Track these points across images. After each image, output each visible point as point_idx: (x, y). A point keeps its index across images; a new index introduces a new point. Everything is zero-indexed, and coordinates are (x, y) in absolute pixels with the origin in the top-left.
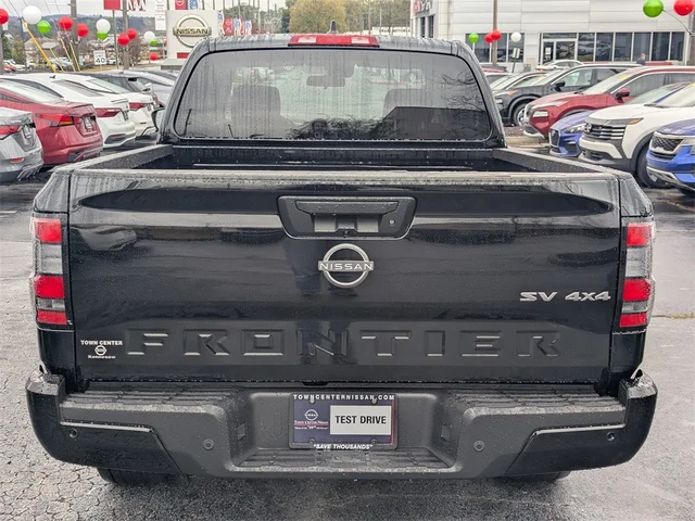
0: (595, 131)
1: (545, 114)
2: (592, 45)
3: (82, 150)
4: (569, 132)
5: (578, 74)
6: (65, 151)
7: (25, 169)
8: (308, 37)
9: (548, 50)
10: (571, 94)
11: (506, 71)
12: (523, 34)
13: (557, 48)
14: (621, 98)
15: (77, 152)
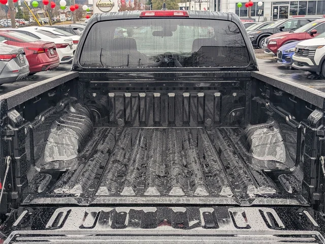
0: (300, 52)
1: (275, 43)
2: (297, 7)
3: (49, 65)
4: (287, 52)
5: (291, 22)
6: (41, 65)
7: (21, 75)
8: (150, 12)
9: (276, 10)
10: (288, 33)
11: (255, 21)
12: (263, 3)
13: (280, 9)
14: (312, 34)
15: (47, 66)
